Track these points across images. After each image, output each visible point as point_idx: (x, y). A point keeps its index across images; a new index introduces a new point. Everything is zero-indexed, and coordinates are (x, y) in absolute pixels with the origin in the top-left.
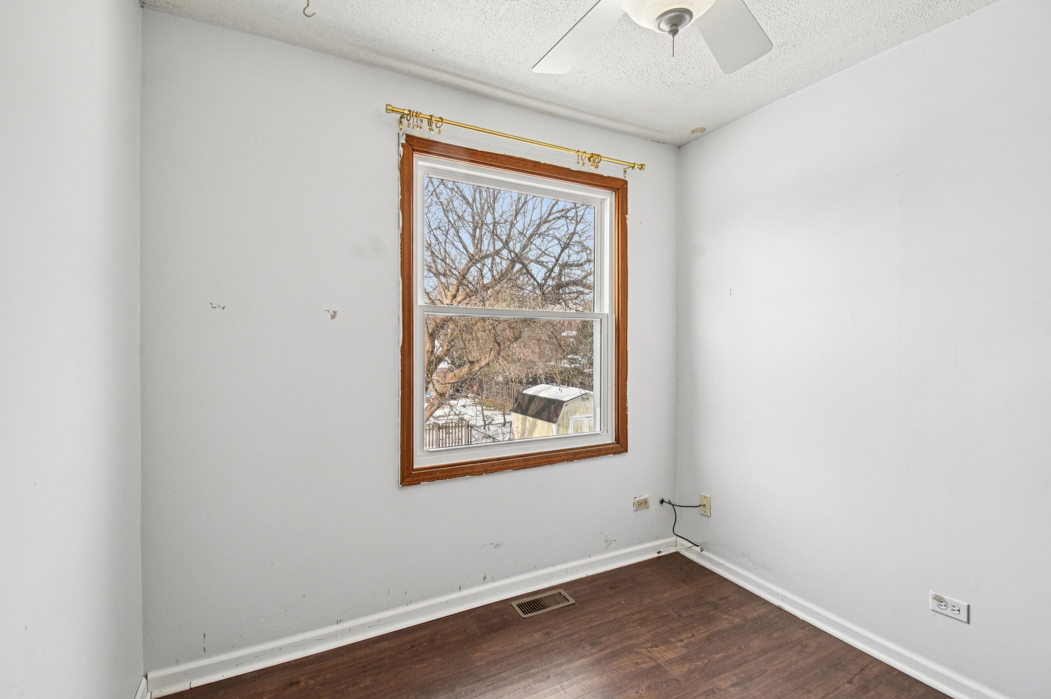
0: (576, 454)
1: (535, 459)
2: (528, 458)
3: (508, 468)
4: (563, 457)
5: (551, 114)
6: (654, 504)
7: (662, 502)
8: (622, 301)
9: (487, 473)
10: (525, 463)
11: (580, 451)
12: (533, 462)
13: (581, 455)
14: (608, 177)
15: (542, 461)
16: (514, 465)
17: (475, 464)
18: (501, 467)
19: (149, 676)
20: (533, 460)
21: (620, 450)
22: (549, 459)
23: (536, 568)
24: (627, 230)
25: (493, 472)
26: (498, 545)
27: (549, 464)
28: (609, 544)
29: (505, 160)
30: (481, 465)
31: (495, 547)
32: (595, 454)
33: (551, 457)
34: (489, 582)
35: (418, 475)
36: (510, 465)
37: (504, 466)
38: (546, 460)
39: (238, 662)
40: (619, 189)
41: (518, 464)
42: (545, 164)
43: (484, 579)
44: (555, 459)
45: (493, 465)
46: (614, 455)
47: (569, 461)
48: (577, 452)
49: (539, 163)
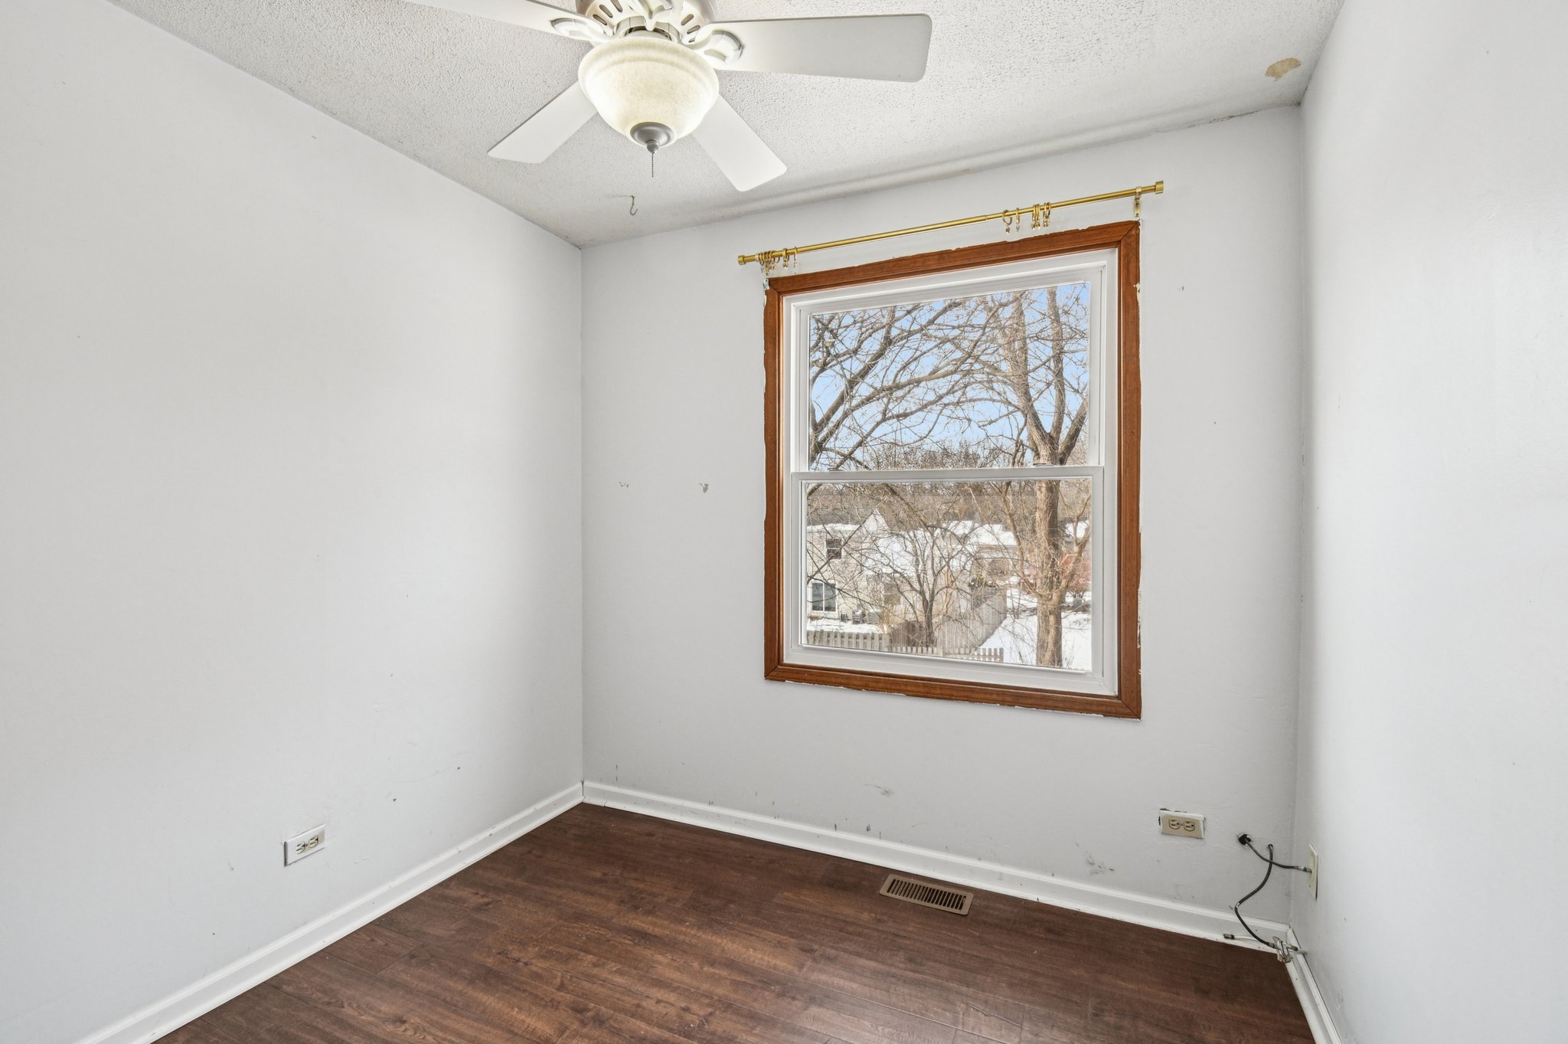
0: (1021, 697)
1: (942, 688)
2: (932, 684)
3: (899, 691)
4: (995, 696)
5: (966, 171)
6: (1220, 839)
7: (1244, 840)
8: (1125, 442)
9: (868, 690)
10: (927, 690)
11: (1031, 694)
12: (938, 692)
13: (1030, 701)
14: (1091, 229)
15: (955, 694)
16: (909, 688)
17: (853, 675)
18: (888, 686)
19: (585, 783)
20: (940, 688)
21: (1121, 710)
22: (969, 694)
23: (947, 849)
24: (1138, 312)
25: (875, 691)
26: (887, 793)
27: (967, 700)
28: (1096, 870)
29: (894, 266)
30: (861, 677)
31: (883, 794)
32: (1060, 705)
33: (972, 690)
34: (874, 836)
35: (784, 671)
36: (903, 687)
37: (893, 687)
38: (962, 694)
39: (636, 801)
40: (1120, 241)
41: (913, 689)
42: (958, 250)
43: (868, 830)
44: (978, 696)
45: (877, 681)
46: (1105, 716)
47: (1003, 705)
48: (1023, 693)
49: (948, 252)
